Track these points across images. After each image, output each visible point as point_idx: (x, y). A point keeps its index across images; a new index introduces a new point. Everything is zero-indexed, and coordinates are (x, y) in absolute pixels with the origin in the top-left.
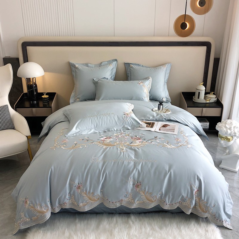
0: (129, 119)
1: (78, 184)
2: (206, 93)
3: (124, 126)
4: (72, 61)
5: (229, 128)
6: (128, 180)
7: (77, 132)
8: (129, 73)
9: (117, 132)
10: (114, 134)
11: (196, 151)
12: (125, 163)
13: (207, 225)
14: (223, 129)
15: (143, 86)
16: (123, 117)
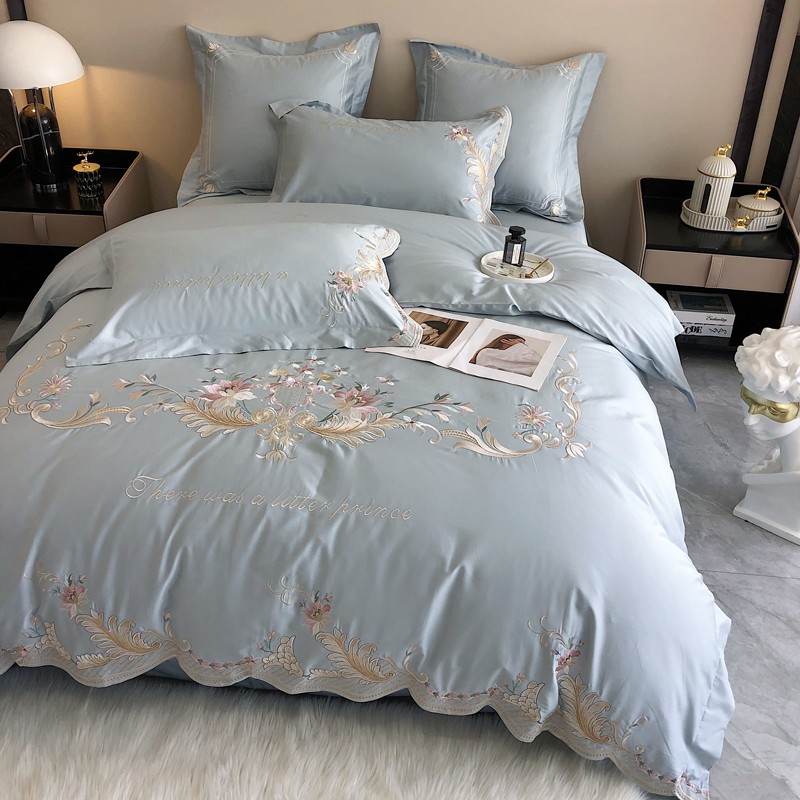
0: (353, 304)
1: (67, 583)
2: (740, 190)
3: (327, 332)
4: (197, 26)
5: (787, 368)
6: (275, 583)
7: (117, 346)
8: (423, 86)
9: (288, 358)
10: (270, 368)
12: (269, 513)
13: (607, 787)
14: (760, 369)
15: (466, 148)
16: (328, 294)
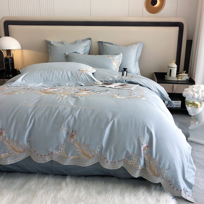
0: (84, 76)
3: (77, 82)
4: (49, 39)
5: (196, 92)
8: (102, 51)
11: (151, 104)
12: (60, 108)
14: (189, 92)
15: (112, 59)
16: (78, 73)
